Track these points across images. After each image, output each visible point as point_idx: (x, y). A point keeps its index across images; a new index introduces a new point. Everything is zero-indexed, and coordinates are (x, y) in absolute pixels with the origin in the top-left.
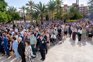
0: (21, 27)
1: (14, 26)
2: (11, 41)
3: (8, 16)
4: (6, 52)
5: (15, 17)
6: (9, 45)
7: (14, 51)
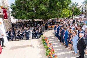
0: (81, 22)
1: (74, 21)
2: (72, 35)
3: (70, 12)
4: (65, 43)
5: (75, 12)
6: (70, 38)
7: (72, 45)
